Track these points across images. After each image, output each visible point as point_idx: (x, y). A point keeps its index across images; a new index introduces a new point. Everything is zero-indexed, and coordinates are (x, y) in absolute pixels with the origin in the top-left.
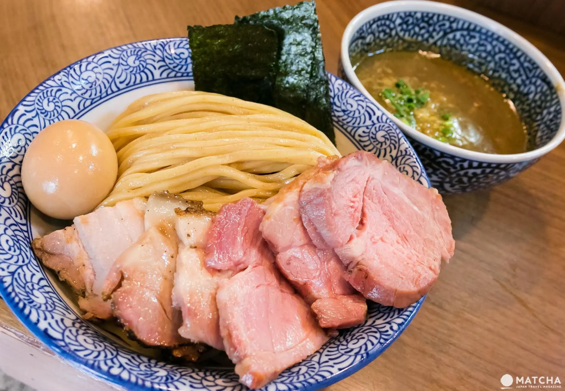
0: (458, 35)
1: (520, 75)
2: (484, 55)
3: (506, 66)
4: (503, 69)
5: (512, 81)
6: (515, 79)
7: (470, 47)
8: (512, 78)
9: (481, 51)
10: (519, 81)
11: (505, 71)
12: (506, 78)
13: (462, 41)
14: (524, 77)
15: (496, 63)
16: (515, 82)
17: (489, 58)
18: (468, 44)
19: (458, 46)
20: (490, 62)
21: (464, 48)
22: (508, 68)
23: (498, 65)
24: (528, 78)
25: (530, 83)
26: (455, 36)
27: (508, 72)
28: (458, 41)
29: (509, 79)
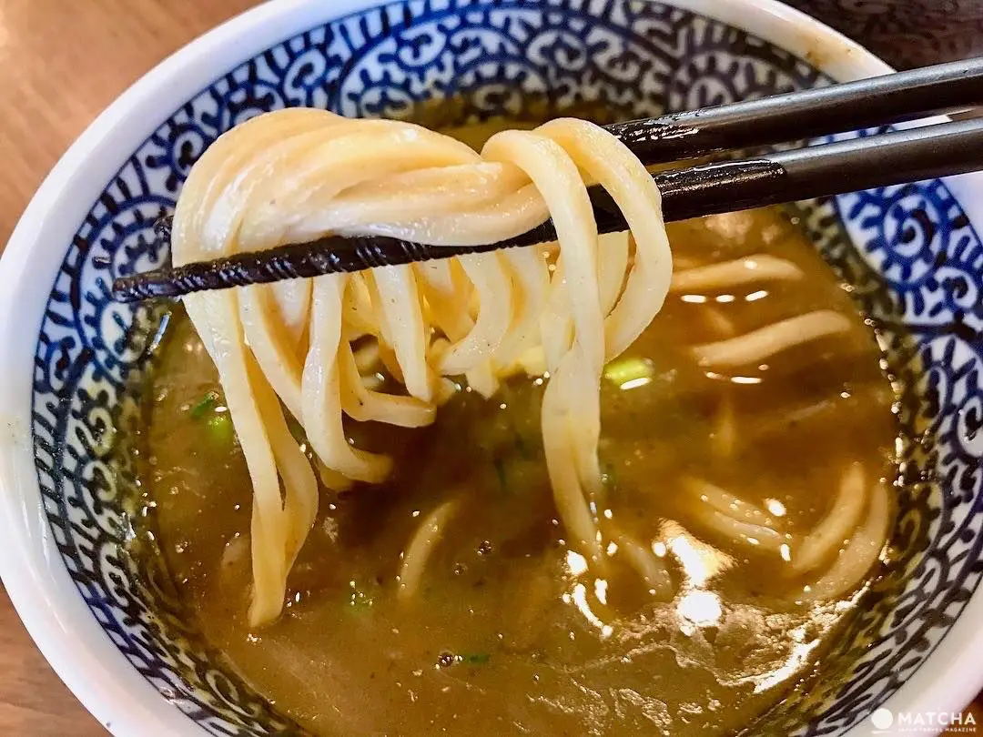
0: (371, 63)
1: (646, 67)
2: (489, 70)
3: (579, 63)
4: (577, 76)
5: (628, 96)
6: (635, 85)
7: (432, 74)
8: (621, 86)
9: (474, 63)
10: (650, 85)
11: (586, 77)
12: (603, 93)
13: (398, 75)
14: (660, 67)
15: (543, 71)
16: (639, 95)
17: (512, 70)
18: (421, 71)
19: (395, 95)
20: (522, 77)
21: (417, 87)
22: (591, 64)
23: (552, 72)
24: (674, 64)
25: (694, 73)
26: (364, 75)
27: (598, 75)
28: (386, 80)
29: (612, 94)
